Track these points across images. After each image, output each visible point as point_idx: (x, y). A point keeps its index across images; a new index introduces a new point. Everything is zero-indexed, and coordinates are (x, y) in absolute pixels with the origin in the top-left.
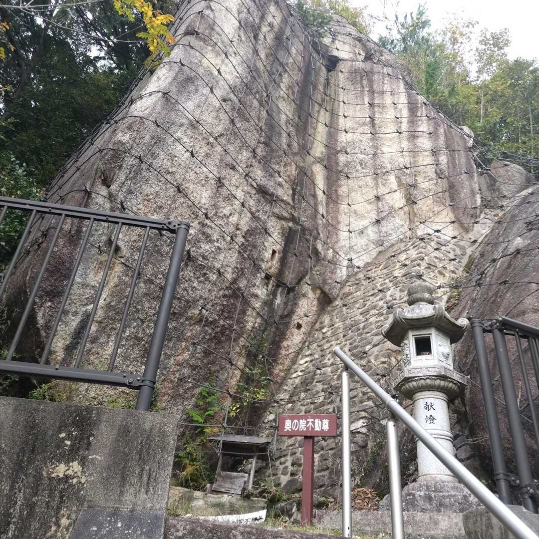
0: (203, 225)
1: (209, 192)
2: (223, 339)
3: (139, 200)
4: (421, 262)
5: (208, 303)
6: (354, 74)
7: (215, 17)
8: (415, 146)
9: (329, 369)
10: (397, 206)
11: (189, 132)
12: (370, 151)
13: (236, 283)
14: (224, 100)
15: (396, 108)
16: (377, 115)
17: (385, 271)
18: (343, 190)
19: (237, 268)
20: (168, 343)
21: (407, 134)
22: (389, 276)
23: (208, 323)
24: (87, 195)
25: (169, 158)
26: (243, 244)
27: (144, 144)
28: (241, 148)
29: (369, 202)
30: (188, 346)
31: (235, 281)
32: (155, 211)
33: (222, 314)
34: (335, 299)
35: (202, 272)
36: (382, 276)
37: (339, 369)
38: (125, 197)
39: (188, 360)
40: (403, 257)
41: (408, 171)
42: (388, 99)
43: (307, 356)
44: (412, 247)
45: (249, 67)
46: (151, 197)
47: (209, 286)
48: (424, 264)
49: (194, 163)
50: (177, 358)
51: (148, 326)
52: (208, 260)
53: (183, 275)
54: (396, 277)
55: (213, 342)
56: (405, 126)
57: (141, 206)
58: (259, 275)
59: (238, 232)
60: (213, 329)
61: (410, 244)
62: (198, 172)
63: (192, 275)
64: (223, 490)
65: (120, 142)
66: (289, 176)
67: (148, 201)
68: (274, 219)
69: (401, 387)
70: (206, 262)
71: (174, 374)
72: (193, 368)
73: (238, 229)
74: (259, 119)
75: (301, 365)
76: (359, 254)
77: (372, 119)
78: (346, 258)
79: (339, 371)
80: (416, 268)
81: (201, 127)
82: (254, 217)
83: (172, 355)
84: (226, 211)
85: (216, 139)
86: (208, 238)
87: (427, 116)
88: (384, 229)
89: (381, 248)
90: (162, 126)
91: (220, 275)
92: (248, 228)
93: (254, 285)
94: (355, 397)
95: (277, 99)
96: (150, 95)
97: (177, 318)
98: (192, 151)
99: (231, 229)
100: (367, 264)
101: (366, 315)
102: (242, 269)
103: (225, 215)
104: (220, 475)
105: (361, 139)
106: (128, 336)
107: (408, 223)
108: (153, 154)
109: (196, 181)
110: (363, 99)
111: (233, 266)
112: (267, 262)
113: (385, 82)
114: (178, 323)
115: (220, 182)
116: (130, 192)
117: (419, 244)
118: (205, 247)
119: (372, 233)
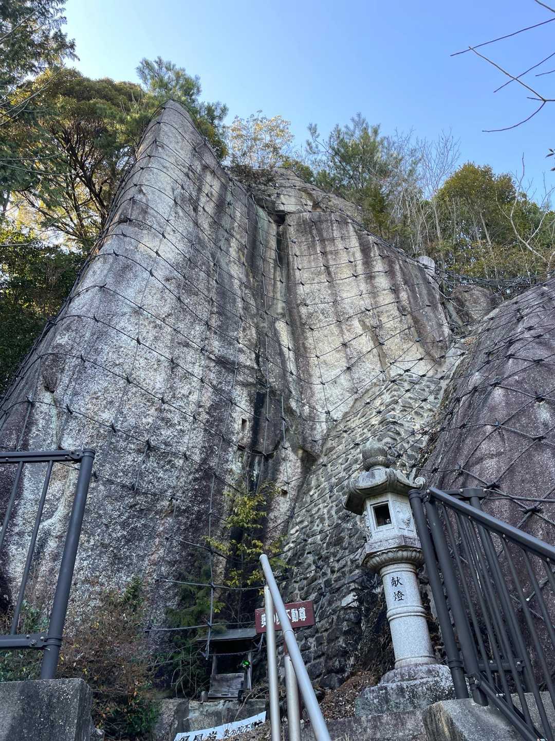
0: (160, 410)
1: (163, 375)
2: (201, 525)
3: (87, 400)
4: (395, 406)
5: (177, 491)
6: (303, 226)
7: (147, 200)
8: (373, 287)
9: (319, 537)
10: (365, 350)
11: (132, 320)
12: (329, 299)
13: (205, 463)
14: (168, 280)
15: (349, 252)
16: (331, 262)
17: (363, 420)
18: (310, 342)
19: (205, 447)
20: (139, 543)
21: (363, 276)
22: (367, 425)
23: (181, 512)
24: (30, 406)
25: (115, 350)
26: (207, 422)
27: (85, 341)
28: (192, 324)
29: (336, 350)
30: (162, 542)
31: (204, 461)
32: (105, 407)
33: (195, 499)
34: (319, 456)
35: (166, 460)
36: (360, 426)
37: (327, 536)
38: (71, 400)
39: (164, 557)
40: (378, 402)
41: (371, 313)
42: (340, 245)
43: (297, 524)
44: (385, 391)
45: (190, 241)
46: (99, 394)
47: (176, 473)
48: (398, 408)
49: (143, 349)
50: (152, 558)
51: (114, 530)
52: (171, 446)
53: (145, 468)
54: (373, 425)
55: (189, 532)
56: (360, 268)
57: (90, 406)
58: (230, 449)
59: (201, 410)
60: (188, 518)
61: (383, 387)
62: (149, 358)
63: (156, 465)
64: (220, 695)
65: (60, 345)
66: (249, 340)
67: (97, 399)
68: (238, 388)
69: (366, 563)
70: (169, 449)
71: (151, 576)
72: (172, 563)
73: (200, 406)
74: (209, 290)
75: (292, 535)
76: (336, 405)
77: (327, 267)
78: (324, 411)
79: (328, 538)
80: (390, 413)
81: (145, 312)
82: (217, 390)
83: (145, 555)
84: (185, 391)
85: (164, 320)
86: (168, 423)
87: (380, 255)
88: (356, 376)
89: (356, 396)
90: (102, 320)
91: (187, 459)
92: (211, 403)
93: (227, 461)
94: (344, 566)
95: (227, 265)
96: (87, 291)
97: (145, 514)
98: (138, 339)
99: (192, 407)
100: (346, 415)
101: (349, 471)
102: (210, 447)
103: (184, 395)
104: (215, 679)
105: (319, 288)
106: (93, 545)
107: (379, 365)
108: (96, 350)
109: (148, 367)
110: (315, 249)
111: (199, 446)
112: (238, 433)
113: (334, 228)
114: (147, 519)
115: (173, 364)
116: (75, 394)
117: (392, 387)
118: (166, 433)
119: (344, 380)
